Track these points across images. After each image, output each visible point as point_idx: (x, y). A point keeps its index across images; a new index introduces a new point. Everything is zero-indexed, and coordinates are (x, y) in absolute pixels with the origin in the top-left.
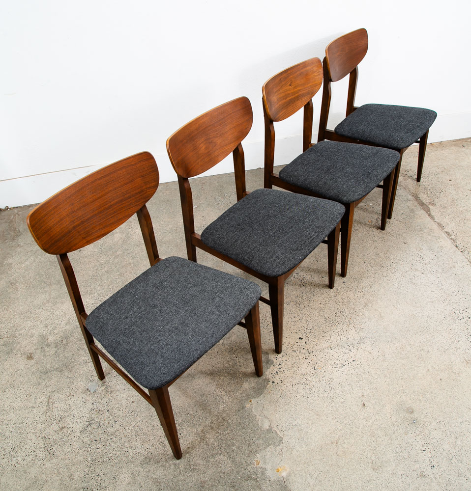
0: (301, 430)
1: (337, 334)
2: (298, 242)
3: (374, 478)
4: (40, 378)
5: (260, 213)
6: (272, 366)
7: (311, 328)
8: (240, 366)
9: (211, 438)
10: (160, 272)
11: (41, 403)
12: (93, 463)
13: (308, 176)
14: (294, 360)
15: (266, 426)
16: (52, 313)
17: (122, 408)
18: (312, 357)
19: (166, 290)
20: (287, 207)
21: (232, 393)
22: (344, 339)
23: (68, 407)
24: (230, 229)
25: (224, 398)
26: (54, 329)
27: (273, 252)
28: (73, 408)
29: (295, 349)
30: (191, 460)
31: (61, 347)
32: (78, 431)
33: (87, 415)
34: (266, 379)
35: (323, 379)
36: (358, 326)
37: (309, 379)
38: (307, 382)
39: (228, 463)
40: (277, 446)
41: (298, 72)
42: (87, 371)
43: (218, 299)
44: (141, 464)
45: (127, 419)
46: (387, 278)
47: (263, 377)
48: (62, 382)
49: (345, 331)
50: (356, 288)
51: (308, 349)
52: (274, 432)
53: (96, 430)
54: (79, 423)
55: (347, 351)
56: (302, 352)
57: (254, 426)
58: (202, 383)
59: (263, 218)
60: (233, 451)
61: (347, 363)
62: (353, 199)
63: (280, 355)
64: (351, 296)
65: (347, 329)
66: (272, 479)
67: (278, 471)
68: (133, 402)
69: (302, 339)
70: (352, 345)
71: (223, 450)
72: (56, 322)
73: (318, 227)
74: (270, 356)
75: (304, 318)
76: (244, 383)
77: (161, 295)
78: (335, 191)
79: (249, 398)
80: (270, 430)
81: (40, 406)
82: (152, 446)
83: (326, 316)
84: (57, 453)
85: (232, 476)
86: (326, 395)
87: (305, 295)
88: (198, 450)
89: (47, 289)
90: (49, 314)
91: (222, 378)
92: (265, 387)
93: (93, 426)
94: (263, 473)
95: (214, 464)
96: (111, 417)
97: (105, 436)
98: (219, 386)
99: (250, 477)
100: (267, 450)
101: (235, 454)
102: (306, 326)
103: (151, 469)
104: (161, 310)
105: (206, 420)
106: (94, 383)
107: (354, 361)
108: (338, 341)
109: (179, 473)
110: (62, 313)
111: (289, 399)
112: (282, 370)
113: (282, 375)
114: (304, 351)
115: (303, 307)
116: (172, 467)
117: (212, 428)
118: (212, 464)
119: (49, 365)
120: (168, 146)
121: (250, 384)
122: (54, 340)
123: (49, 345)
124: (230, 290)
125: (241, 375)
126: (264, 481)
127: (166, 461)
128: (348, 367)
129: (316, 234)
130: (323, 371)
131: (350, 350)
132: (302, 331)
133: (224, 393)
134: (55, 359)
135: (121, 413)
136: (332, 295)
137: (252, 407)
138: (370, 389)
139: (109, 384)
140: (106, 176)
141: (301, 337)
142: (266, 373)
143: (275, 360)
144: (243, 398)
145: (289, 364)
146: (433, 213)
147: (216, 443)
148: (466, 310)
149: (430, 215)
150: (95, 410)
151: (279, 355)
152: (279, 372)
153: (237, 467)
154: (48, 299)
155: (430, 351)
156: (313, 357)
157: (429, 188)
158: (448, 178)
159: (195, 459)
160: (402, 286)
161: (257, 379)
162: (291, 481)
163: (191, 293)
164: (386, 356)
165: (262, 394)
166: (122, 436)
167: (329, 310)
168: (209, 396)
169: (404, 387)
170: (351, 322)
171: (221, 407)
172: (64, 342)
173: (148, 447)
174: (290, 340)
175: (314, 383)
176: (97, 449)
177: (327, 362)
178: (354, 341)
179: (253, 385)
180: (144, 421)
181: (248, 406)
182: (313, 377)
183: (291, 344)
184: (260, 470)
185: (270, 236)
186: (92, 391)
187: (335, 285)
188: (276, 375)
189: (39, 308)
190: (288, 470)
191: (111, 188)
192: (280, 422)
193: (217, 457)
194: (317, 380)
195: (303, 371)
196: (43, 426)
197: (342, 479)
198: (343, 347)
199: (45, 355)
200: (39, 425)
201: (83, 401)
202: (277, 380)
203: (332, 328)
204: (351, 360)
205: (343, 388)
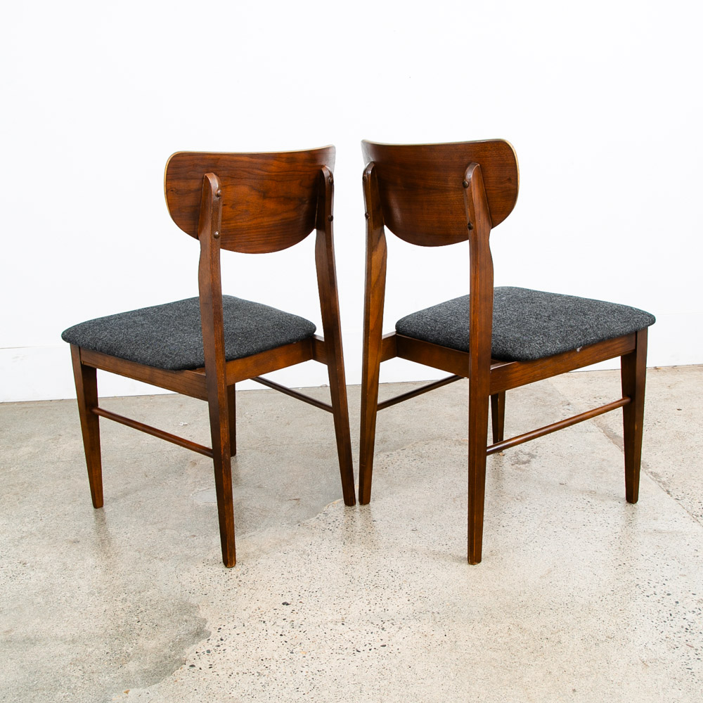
1: (367, 602)
6: (205, 641)
7: (315, 590)
14: (256, 635)
18: (295, 633)
21: (95, 675)
22: (378, 610)
25: (75, 681)
29: (266, 619)
34: (179, 659)
36: (417, 592)
37: (273, 667)
38: (266, 672)
46: (506, 528)
47: (176, 656)
49: (385, 598)
51: (292, 621)
55: (376, 630)
56: (278, 624)
61: (367, 648)
65: (391, 596)
69: (288, 604)
70: (392, 621)
75: (309, 575)
76: (131, 662)
79: (127, 686)
83: (355, 574)
86: (296, 696)
87: (326, 542)
92: (170, 672)
102: (306, 586)
107: (384, 646)
108: (363, 613)
112: (222, 648)
113: (217, 656)
114: (283, 623)
115: (314, 559)
121: (143, 665)
125: (132, 649)
128: (366, 655)
130: (309, 657)
131: (383, 629)
132: (295, 593)
138: (402, 696)
141: (288, 601)
142: (185, 649)
143: (215, 632)
144: (115, 686)
145: (243, 640)
148: (665, 582)
152: (213, 652)
155: (563, 641)
156: (297, 633)
158: (676, 407)
160: (535, 540)
164: (458, 643)
165: (157, 683)
167: (365, 567)
168: (45, 675)
170: (405, 585)
174: (264, 604)
175: (279, 674)
178: (398, 616)
181: (117, 698)
182: (282, 665)
183: (261, 609)
188: (204, 656)
194: (290, 670)
195: (265, 653)
198: (369, 622)
202: (203, 662)
203: (360, 593)
204: (378, 645)
205: (340, 689)
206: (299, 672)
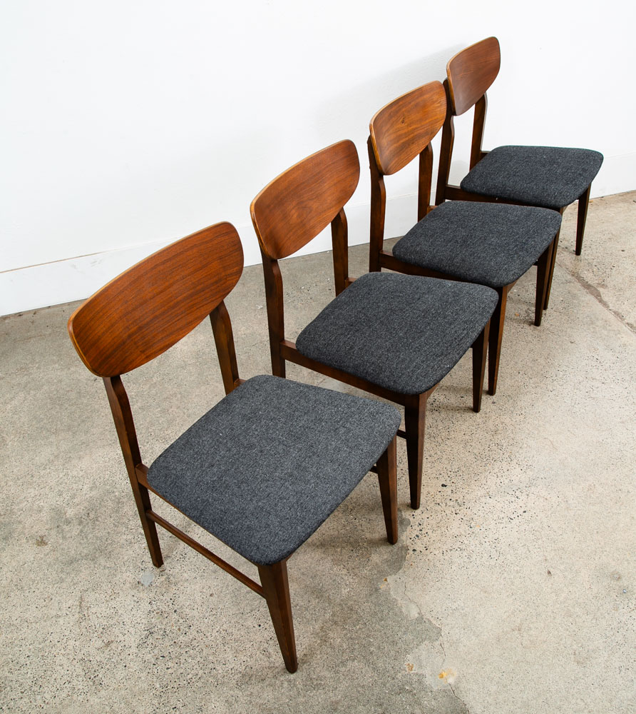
0: (466, 615)
1: (495, 475)
2: (441, 344)
3: (581, 675)
4: (62, 572)
5: (379, 307)
6: (409, 527)
7: (457, 470)
8: (363, 531)
9: (336, 637)
10: (248, 398)
11: (70, 610)
12: (164, 690)
13: (437, 252)
14: (439, 516)
15: (414, 613)
16: (67, 474)
17: (196, 606)
18: (463, 510)
19: (263, 423)
20: (417, 296)
21: (356, 571)
22: (506, 481)
23: (112, 611)
24: (339, 332)
25: (346, 578)
26: (73, 497)
27: (408, 359)
28: (120, 612)
29: (438, 501)
30: (312, 673)
31: (88, 524)
32: (134, 645)
33: (143, 621)
34: (403, 546)
35: (486, 540)
36: (524, 462)
37: (466, 542)
38: (463, 547)
39: (366, 671)
40: (434, 640)
41: (413, 103)
42: (134, 555)
43: (342, 430)
44: (239, 685)
45: (206, 621)
46: (554, 392)
47: (399, 544)
48: (98, 575)
49: (505, 470)
50: (512, 409)
51: (457, 500)
52: (427, 621)
53: (161, 642)
54: (133, 633)
55: (513, 499)
56: (448, 504)
57: (396, 615)
58: (310, 560)
59: (385, 313)
60: (371, 653)
61: (515, 515)
62: (506, 281)
63: (418, 512)
64: (507, 421)
65: (509, 468)
66: (435, 689)
67: (442, 677)
68: (211, 595)
69: (446, 486)
70: (519, 490)
71: (356, 653)
72: (75, 486)
73: (465, 322)
74: (403, 513)
75: (445, 457)
76: (373, 555)
77: (257, 430)
78: (480, 271)
79: (383, 575)
80: (421, 619)
81: (68, 613)
82: (251, 656)
83: (475, 451)
84: (105, 681)
85: (377, 690)
86: (493, 562)
87: (440, 423)
88: (319, 657)
89: (53, 438)
90: (61, 476)
91: (339, 550)
92: (403, 558)
93: (155, 636)
94: (420, 682)
95: (347, 675)
96: (181, 621)
97: (176, 649)
98: (336, 562)
99: (402, 690)
100: (420, 647)
101: (375, 658)
102: (449, 467)
103: (255, 692)
104: (261, 451)
105: (325, 613)
106: (148, 573)
107: (525, 512)
108: (498, 486)
109: (296, 693)
110: (81, 473)
111: (441, 572)
112: (424, 532)
113: (425, 539)
114: (452, 503)
115: (440, 440)
116: (286, 684)
117: (336, 623)
118: (343, 675)
119: (73, 552)
120: (253, 213)
121: (381, 556)
122: (76, 515)
123: (68, 522)
124: (357, 416)
125: (365, 544)
126: (423, 693)
127: (275, 677)
128: (518, 521)
129: (465, 332)
130: (483, 530)
131: (517, 497)
132: (445, 475)
133: (345, 572)
134: (82, 541)
135: (195, 613)
136: (480, 421)
137: (390, 589)
138: (555, 550)
139: (171, 572)
140: (170, 259)
141: (444, 483)
142: (402, 538)
143: (411, 519)
144: (375, 577)
145: (434, 522)
146: (605, 299)
147: (344, 645)
149: (601, 301)
150: (155, 613)
151: (416, 511)
152: (420, 536)
153: (381, 676)
154: (56, 454)
155: (630, 490)
156: (465, 510)
157: (594, 264)
158: (619, 247)
159: (318, 670)
160: (577, 402)
161: (391, 548)
162: (462, 689)
163: (301, 425)
164: (569, 502)
165: (400, 569)
166: (202, 646)
167: (478, 443)
168: (324, 578)
169: (602, 543)
170: (513, 457)
171: (345, 591)
172: (92, 516)
173: (245, 659)
174: (430, 489)
175: (473, 547)
176: (168, 668)
177: (486, 516)
178: (521, 484)
179: (385, 557)
180: (232, 621)
181: (383, 587)
182: (470, 539)
183: (431, 494)
184: (415, 678)
185: (400, 338)
186: (146, 585)
187: (482, 407)
188: (416, 540)
189: (45, 469)
190: (456, 674)
191: (177, 277)
192: (432, 606)
193: (350, 664)
194: (477, 542)
195: (455, 531)
196: (77, 643)
197: (535, 680)
198: (506, 494)
199: (64, 538)
200: (72, 642)
201: (135, 601)
202: (419, 547)
203: (487, 468)
204: (521, 511)
205: (516, 551)
206: (484, 543)
